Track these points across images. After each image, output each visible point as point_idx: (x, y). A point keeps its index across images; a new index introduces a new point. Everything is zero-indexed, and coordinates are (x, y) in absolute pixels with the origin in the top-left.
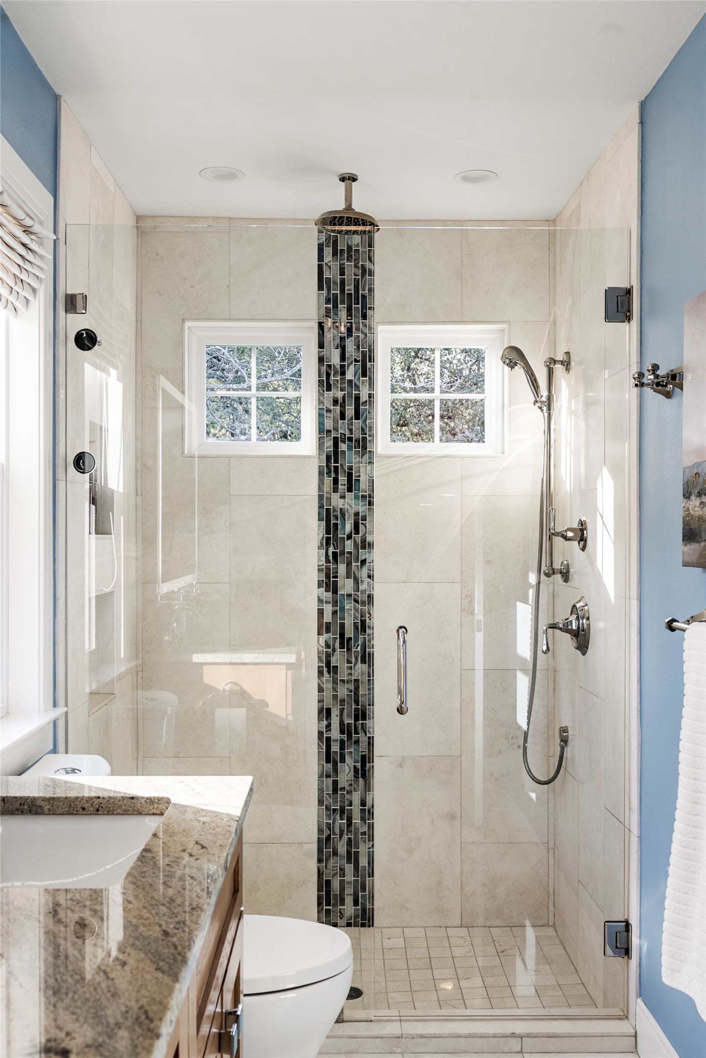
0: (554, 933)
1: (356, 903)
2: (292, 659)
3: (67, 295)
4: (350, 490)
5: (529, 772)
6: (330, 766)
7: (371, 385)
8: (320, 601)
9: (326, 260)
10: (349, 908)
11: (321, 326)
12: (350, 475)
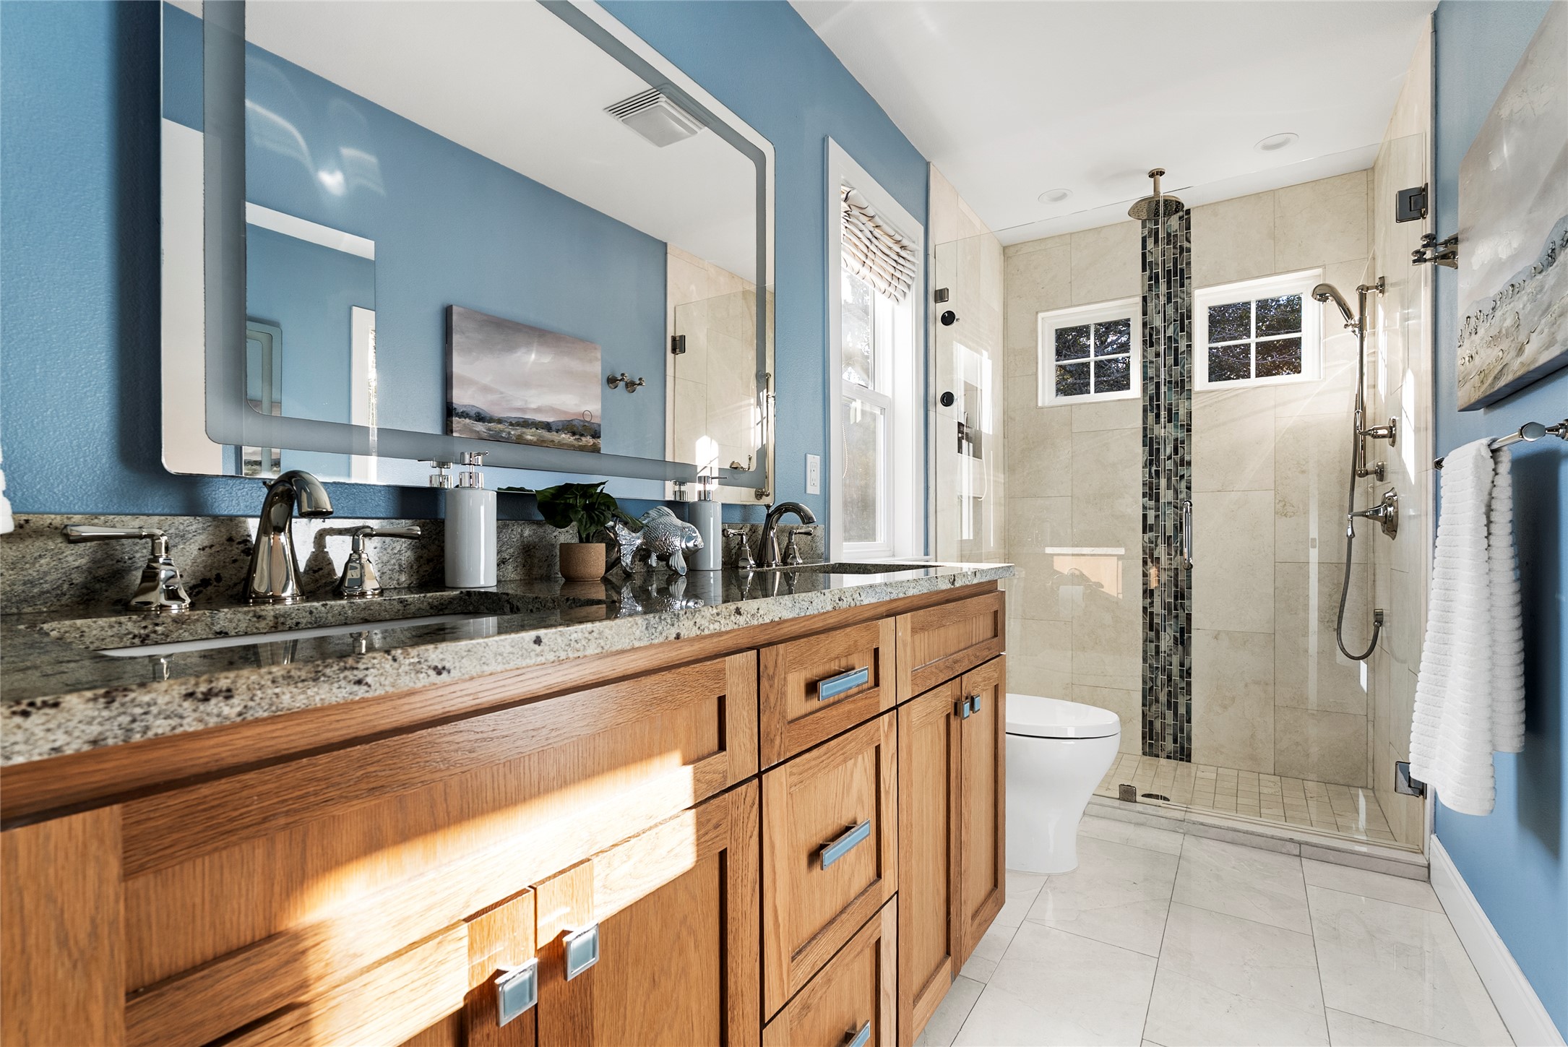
0: (1372, 794)
1: (1175, 741)
2: (1121, 551)
3: (936, 291)
4: (1170, 421)
5: (1343, 649)
6: (1153, 634)
7: (1189, 337)
8: (1144, 508)
9: (1148, 248)
10: (1169, 745)
11: (1144, 299)
12: (1170, 411)
